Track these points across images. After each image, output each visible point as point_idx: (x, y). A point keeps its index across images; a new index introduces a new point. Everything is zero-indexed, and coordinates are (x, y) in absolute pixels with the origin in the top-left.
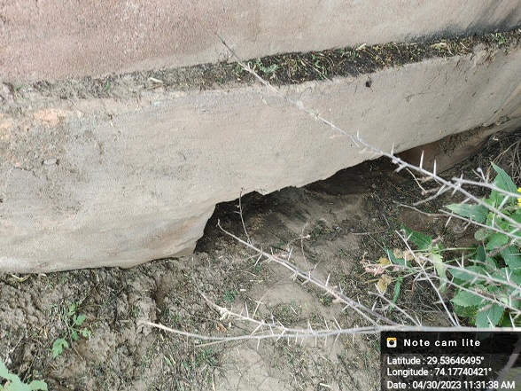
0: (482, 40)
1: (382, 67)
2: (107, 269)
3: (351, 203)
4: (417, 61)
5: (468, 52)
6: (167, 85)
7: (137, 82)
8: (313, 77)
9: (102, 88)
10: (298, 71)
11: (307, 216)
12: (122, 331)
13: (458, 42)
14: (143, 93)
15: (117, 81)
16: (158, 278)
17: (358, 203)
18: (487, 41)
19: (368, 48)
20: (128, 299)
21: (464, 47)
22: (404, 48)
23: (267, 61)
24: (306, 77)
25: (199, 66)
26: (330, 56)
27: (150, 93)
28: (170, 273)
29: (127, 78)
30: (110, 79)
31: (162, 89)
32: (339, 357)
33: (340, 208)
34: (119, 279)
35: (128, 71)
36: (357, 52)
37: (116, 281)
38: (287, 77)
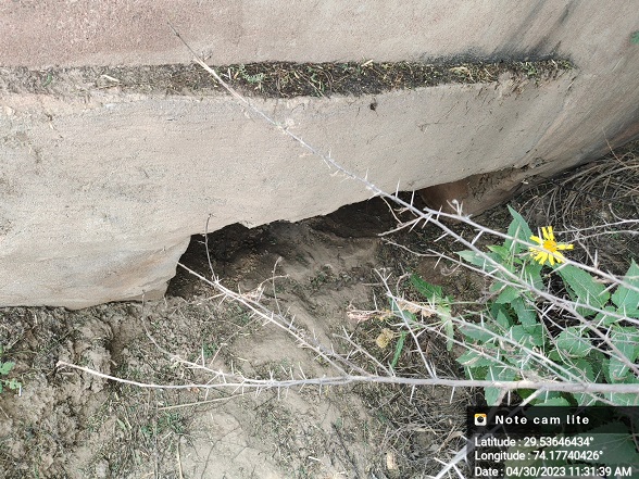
0: (510, 68)
1: (390, 88)
2: (49, 309)
3: (363, 248)
4: (432, 85)
5: (492, 79)
6: (124, 86)
7: (87, 79)
8: (307, 92)
9: (41, 82)
10: (289, 83)
11: (310, 260)
12: (63, 385)
13: (481, 68)
14: (93, 93)
15: (61, 75)
16: (116, 324)
17: (372, 248)
18: (514, 70)
19: (376, 65)
20: (74, 347)
21: (488, 74)
22: (418, 68)
23: (252, 69)
24: (298, 91)
25: (168, 66)
26: (330, 71)
27: (102, 93)
28: (132, 319)
29: (73, 73)
30: (52, 72)
31: (117, 90)
32: (334, 426)
33: (350, 252)
34: (64, 322)
35: (76, 65)
36: (361, 69)
37: (59, 324)
38: (275, 89)
